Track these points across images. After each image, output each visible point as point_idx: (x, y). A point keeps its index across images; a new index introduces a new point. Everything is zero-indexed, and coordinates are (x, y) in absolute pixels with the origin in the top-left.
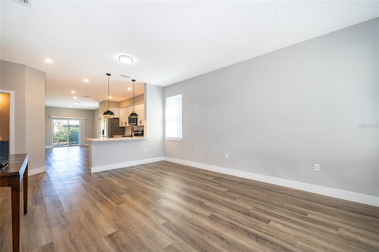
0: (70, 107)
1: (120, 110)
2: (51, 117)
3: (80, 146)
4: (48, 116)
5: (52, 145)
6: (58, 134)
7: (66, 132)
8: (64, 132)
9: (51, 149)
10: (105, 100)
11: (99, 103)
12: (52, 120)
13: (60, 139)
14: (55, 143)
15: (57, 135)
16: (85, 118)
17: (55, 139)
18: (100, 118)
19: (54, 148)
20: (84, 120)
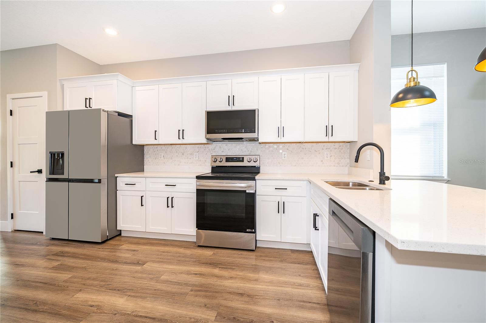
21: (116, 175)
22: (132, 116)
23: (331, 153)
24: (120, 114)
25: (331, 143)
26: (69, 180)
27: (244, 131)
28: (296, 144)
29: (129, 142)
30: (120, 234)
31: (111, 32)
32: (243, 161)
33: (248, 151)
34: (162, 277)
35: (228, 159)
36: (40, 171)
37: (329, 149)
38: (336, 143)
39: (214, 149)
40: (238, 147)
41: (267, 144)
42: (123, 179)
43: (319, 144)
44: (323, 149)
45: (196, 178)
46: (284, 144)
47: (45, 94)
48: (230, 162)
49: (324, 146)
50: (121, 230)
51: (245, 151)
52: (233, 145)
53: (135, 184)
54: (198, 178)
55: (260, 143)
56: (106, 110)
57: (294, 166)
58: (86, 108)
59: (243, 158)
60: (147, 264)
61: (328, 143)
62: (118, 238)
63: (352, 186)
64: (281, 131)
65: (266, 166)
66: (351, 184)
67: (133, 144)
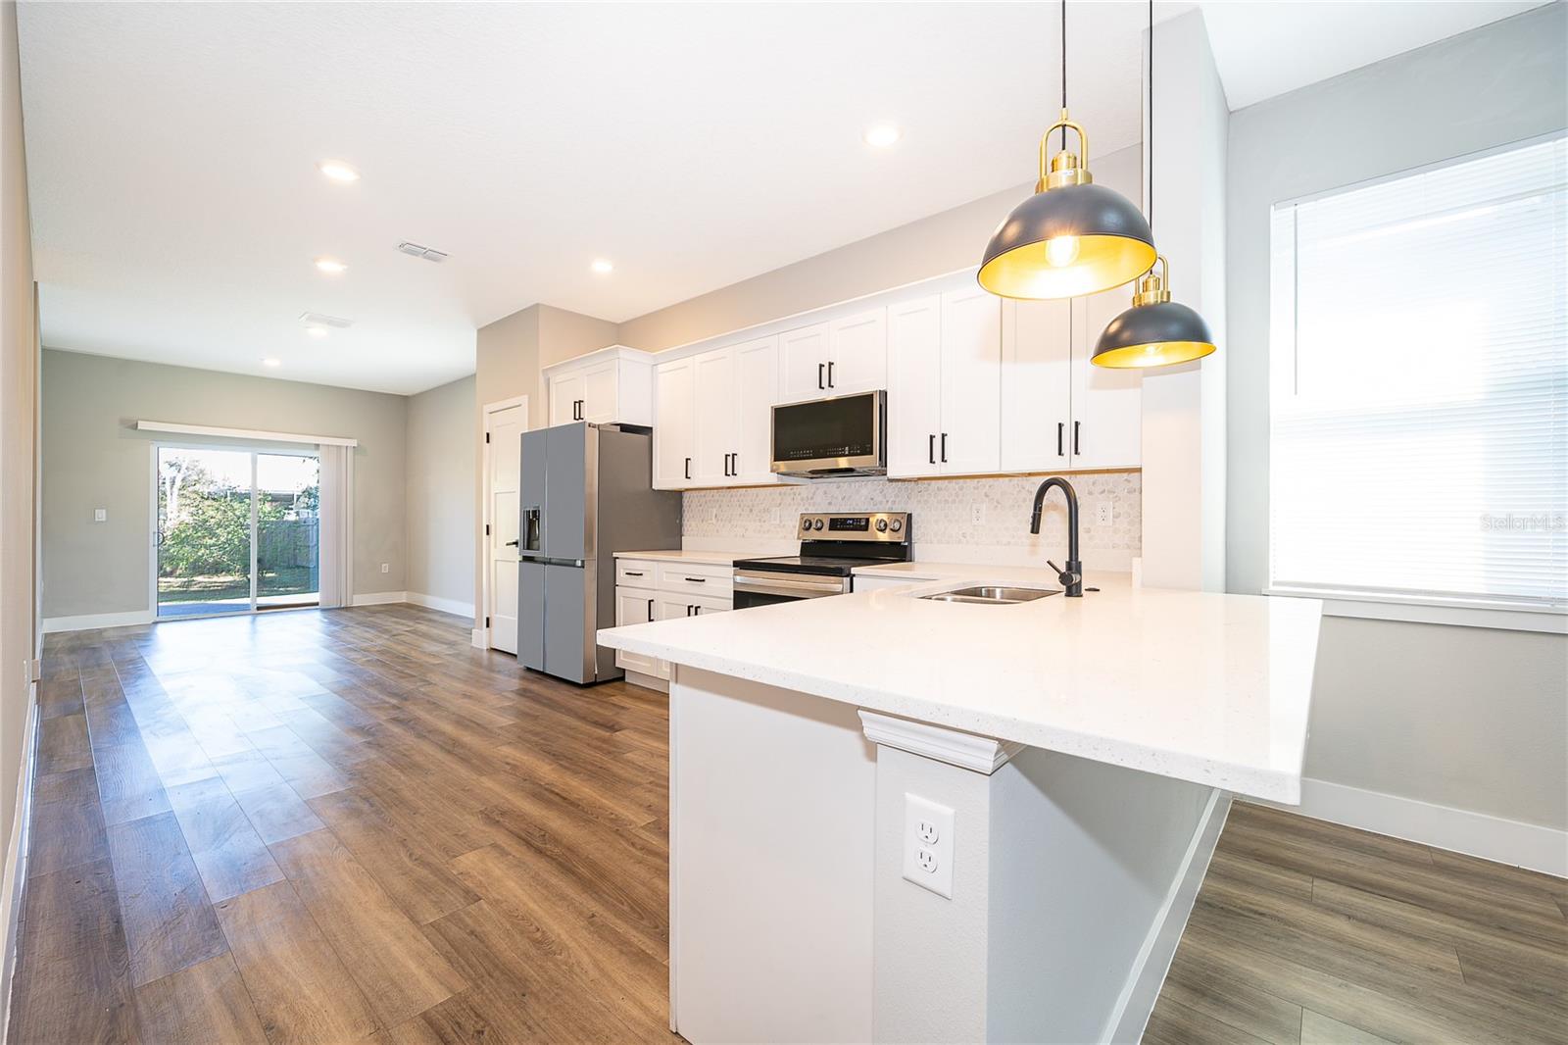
0: (272, 364)
1: (661, 368)
2: (142, 425)
3: (323, 610)
4: (123, 422)
5: (147, 608)
6: (183, 535)
7: (228, 526)
8: (219, 526)
9: (141, 636)
10: (535, 309)
11: (480, 331)
12: (153, 449)
13: (196, 561)
14: (168, 579)
15: (181, 540)
16: (354, 443)
17: (171, 559)
18: (488, 435)
19: (160, 627)
20: (350, 453)
21: (615, 555)
22: (651, 428)
23: (1117, 504)
24: (625, 428)
25: (1116, 475)
26: (547, 562)
27: (849, 451)
28: (1010, 481)
29: (648, 486)
30: (623, 678)
31: (602, 267)
32: (866, 528)
33: (887, 501)
34: (628, 754)
35: (837, 524)
36: (516, 543)
37: (1109, 492)
38: (1133, 474)
39: (812, 498)
40: (864, 491)
41: (933, 482)
42: (628, 562)
43: (1078, 476)
44: (1090, 493)
45: (734, 566)
46: (976, 480)
47: (524, 399)
48: (839, 530)
49: (1094, 483)
50: (624, 670)
51: (881, 503)
52: (853, 485)
53: (641, 575)
54: (741, 565)
55: (891, 480)
56: (596, 422)
57: (1005, 545)
58: (576, 421)
59: (868, 520)
60: (623, 732)
61: (1106, 475)
62: (617, 684)
63: (1002, 598)
64: (937, 446)
65: (931, 543)
66: (998, 591)
67: (654, 490)
